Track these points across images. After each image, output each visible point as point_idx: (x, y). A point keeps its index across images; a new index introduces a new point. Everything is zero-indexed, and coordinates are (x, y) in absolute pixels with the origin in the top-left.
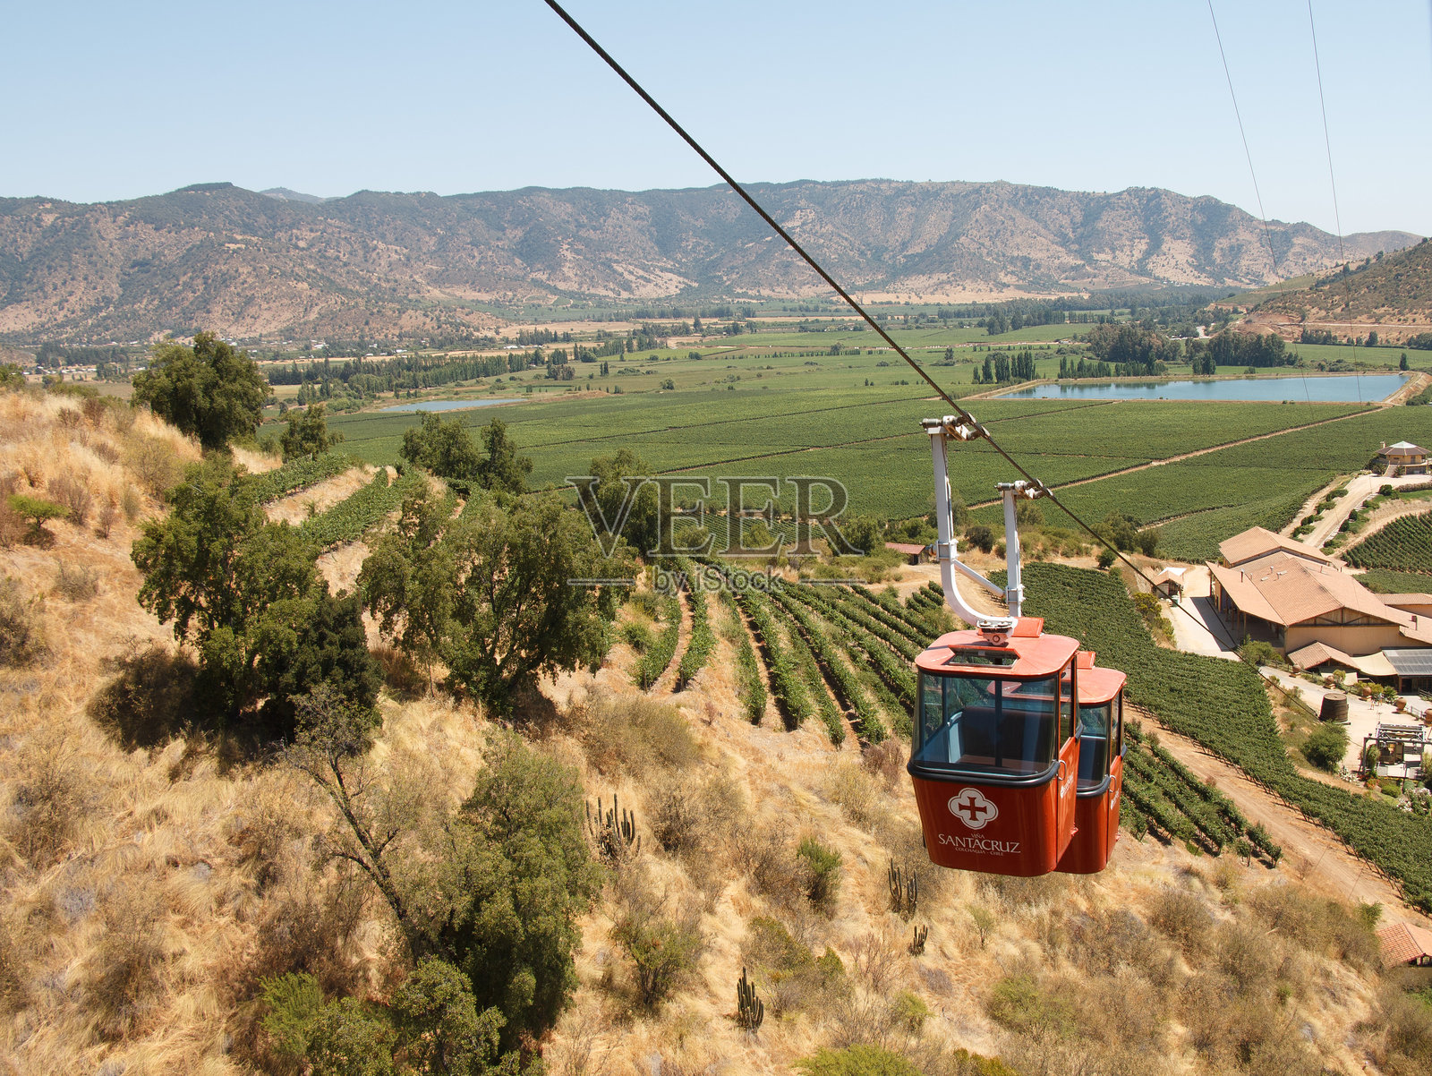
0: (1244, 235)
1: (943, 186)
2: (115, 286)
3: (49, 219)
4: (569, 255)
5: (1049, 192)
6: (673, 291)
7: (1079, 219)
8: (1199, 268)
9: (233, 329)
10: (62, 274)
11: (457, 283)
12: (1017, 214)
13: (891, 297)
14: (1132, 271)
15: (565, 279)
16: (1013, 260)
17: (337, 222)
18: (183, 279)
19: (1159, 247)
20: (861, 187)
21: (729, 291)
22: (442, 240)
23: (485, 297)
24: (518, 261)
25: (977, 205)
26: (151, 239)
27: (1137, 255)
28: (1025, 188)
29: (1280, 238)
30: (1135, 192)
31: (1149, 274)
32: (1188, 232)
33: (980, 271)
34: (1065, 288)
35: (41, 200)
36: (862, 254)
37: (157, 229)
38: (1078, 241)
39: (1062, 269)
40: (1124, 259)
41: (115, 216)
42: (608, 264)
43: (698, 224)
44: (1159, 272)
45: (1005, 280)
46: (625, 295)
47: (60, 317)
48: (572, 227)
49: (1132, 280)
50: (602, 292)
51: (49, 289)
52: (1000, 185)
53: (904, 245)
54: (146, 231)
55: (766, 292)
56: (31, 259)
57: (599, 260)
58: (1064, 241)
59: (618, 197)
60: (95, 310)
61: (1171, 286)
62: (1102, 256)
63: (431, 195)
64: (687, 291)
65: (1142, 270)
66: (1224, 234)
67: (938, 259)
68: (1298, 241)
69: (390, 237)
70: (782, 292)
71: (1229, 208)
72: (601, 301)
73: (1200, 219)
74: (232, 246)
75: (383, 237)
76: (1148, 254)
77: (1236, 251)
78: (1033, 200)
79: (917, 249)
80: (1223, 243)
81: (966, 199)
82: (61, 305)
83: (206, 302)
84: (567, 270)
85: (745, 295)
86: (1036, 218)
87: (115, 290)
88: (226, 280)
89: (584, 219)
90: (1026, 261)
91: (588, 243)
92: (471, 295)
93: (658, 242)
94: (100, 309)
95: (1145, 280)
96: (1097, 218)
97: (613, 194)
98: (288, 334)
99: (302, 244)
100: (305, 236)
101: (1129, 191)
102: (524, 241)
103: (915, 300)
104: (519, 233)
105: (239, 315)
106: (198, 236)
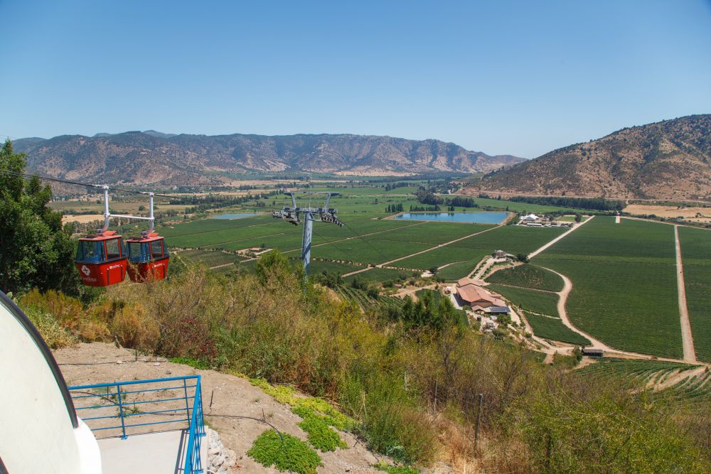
0: (462, 155)
1: (368, 137)
2: (104, 165)
3: (82, 143)
4: (250, 157)
5: (402, 140)
6: (283, 169)
7: (411, 148)
8: (449, 166)
9: (144, 181)
10: (87, 161)
11: (214, 165)
12: (392, 147)
13: (352, 173)
14: (428, 166)
15: (249, 165)
16: (390, 162)
17: (174, 144)
18: (127, 164)
19: (436, 158)
20: (342, 137)
21: (301, 170)
22: (208, 151)
23: (224, 170)
24: (233, 158)
25: (379, 144)
26: (116, 150)
27: (429, 161)
28: (395, 138)
29: (474, 157)
30: (429, 141)
31: (433, 167)
32: (445, 154)
33: (380, 165)
34: (407, 171)
35: (80, 136)
36: (343, 158)
37: (118, 146)
38: (411, 156)
39: (406, 165)
40: (425, 162)
41: (104, 142)
42: (262, 160)
43: (291, 147)
44: (436, 167)
45: (389, 168)
46: (268, 170)
47: (87, 175)
48: (250, 147)
49: (428, 169)
50: (261, 169)
51: (83, 165)
52: (387, 137)
53: (356, 156)
54: (114, 147)
55: (312, 170)
56: (77, 155)
57: (259, 159)
58: (406, 156)
59: (265, 138)
60: (98, 173)
61: (440, 172)
62: (418, 161)
63: (204, 136)
64: (287, 169)
65: (430, 166)
66: (456, 155)
67: (367, 161)
68: (479, 158)
69: (191, 149)
70: (317, 170)
71: (458, 147)
72: (260, 173)
73: (449, 150)
74: (143, 153)
75: (189, 149)
76: (433, 161)
77: (460, 160)
78: (397, 142)
79: (360, 157)
80: (456, 158)
81: (376, 141)
82: (87, 171)
83: (135, 171)
84: (249, 161)
85: (306, 171)
86: (398, 148)
87: (104, 166)
88: (141, 164)
89: (254, 145)
90: (395, 162)
91: (255, 152)
92: (219, 170)
93: (277, 153)
94: (100, 172)
95: (431, 169)
96: (417, 149)
97: (263, 136)
98: (163, 183)
99: (164, 152)
100: (164, 149)
101: (427, 140)
102: (235, 151)
103: (360, 175)
104: (233, 149)
105: (146, 176)
106: (131, 149)
